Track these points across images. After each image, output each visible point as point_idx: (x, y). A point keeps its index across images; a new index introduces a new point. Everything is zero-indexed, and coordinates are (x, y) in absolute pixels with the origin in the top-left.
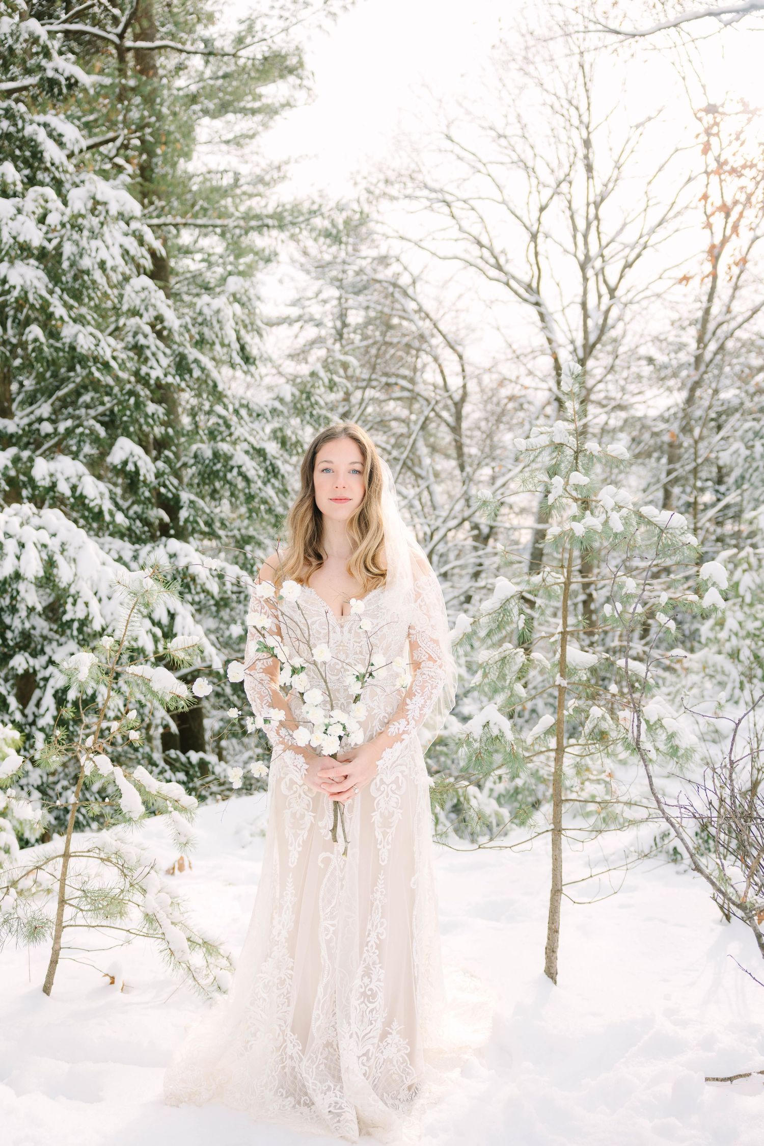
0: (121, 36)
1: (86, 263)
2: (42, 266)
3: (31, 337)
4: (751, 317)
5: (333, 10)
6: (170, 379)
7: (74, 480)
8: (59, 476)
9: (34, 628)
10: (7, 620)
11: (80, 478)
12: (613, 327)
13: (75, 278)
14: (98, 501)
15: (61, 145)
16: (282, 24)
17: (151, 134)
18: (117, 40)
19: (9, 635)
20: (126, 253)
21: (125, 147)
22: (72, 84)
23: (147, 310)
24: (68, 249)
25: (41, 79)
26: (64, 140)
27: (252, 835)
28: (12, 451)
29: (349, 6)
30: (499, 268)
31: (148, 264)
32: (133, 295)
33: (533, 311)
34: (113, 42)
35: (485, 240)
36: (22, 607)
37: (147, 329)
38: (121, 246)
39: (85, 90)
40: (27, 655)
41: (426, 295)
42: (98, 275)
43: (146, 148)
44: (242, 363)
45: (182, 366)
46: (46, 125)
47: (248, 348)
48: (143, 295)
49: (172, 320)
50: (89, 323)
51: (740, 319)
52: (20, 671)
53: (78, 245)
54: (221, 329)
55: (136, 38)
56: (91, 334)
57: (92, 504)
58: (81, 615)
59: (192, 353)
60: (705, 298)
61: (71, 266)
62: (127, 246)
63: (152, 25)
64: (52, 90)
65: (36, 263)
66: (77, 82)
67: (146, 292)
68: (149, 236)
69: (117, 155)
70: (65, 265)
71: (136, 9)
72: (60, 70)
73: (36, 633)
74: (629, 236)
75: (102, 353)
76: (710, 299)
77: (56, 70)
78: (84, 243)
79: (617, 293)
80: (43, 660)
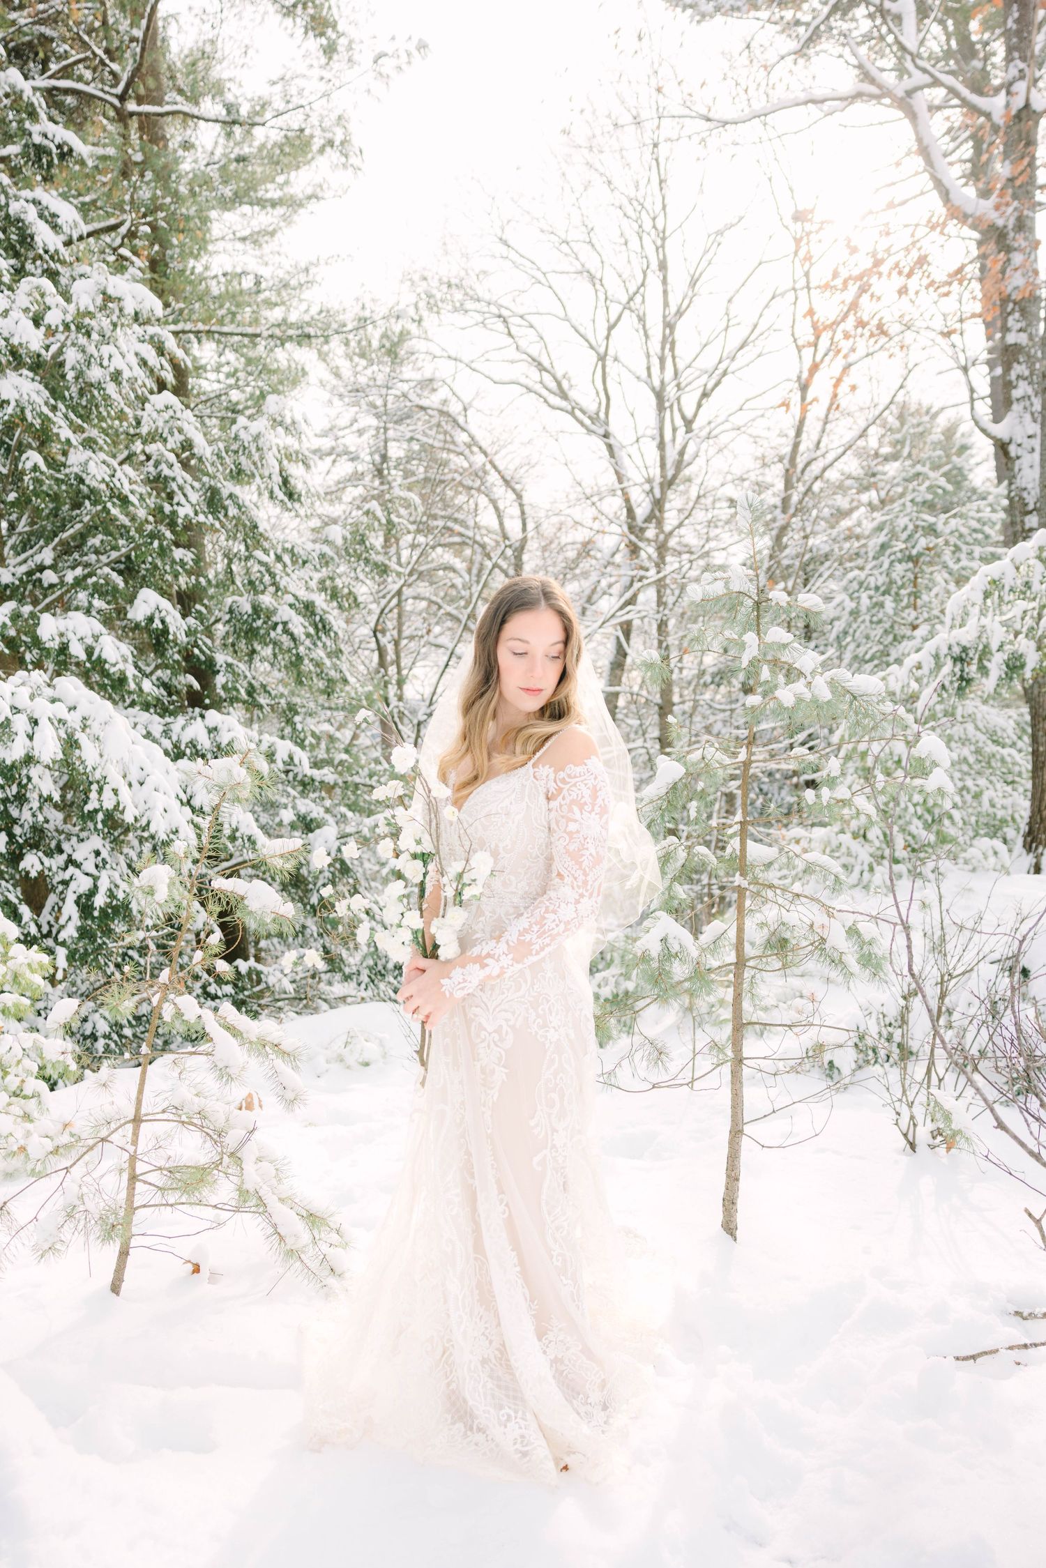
0: (122, 98)
1: (95, 374)
2: (38, 378)
3: (29, 465)
4: (844, 453)
5: (384, 70)
6: (201, 518)
7: (89, 641)
8: (70, 635)
9: (47, 821)
10: (14, 812)
11: (96, 638)
12: (689, 464)
13: (81, 393)
14: (121, 666)
15: (55, 227)
16: (323, 87)
17: (164, 219)
18: (116, 102)
19: (17, 830)
20: (143, 363)
21: (132, 235)
22: (66, 153)
23: (172, 434)
24: (71, 357)
25: (26, 146)
26: (60, 221)
27: (328, 1062)
28: (10, 606)
29: (404, 66)
30: (564, 396)
31: (169, 377)
32: (155, 415)
33: (600, 444)
34: (112, 105)
35: (546, 364)
36: (33, 797)
37: (172, 458)
38: (137, 354)
39: (82, 163)
40: (40, 854)
41: (478, 425)
42: (111, 388)
43: (157, 236)
44: (286, 499)
45: (214, 501)
46: (36, 202)
47: (292, 481)
48: (166, 416)
49: (202, 447)
50: (101, 449)
51: (830, 457)
52: (33, 874)
53: (84, 351)
54: (262, 458)
55: (140, 101)
56: (104, 462)
57: (112, 670)
58: (108, 804)
59: (227, 488)
60: (792, 433)
61: (77, 378)
62: (145, 355)
63: (159, 87)
64: (40, 159)
65: (31, 374)
66: (71, 150)
67: (171, 412)
68: (171, 343)
69: (122, 245)
70: (70, 376)
71: (141, 64)
72: (50, 136)
73: (51, 826)
74: (708, 360)
75: (118, 485)
76: (799, 433)
77: (45, 136)
78: (91, 349)
79: (695, 426)
80: (60, 859)
